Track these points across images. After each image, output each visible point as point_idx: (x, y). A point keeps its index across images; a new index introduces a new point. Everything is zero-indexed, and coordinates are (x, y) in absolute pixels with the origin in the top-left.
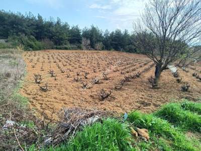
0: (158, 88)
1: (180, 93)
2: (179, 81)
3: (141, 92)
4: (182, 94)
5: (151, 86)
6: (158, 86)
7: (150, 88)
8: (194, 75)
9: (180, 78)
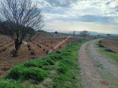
0: (17, 56)
1: (30, 56)
2: (30, 49)
3: (5, 61)
4: (31, 57)
5: (13, 56)
6: (17, 55)
7: (12, 57)
8: (37, 45)
9: (30, 48)
